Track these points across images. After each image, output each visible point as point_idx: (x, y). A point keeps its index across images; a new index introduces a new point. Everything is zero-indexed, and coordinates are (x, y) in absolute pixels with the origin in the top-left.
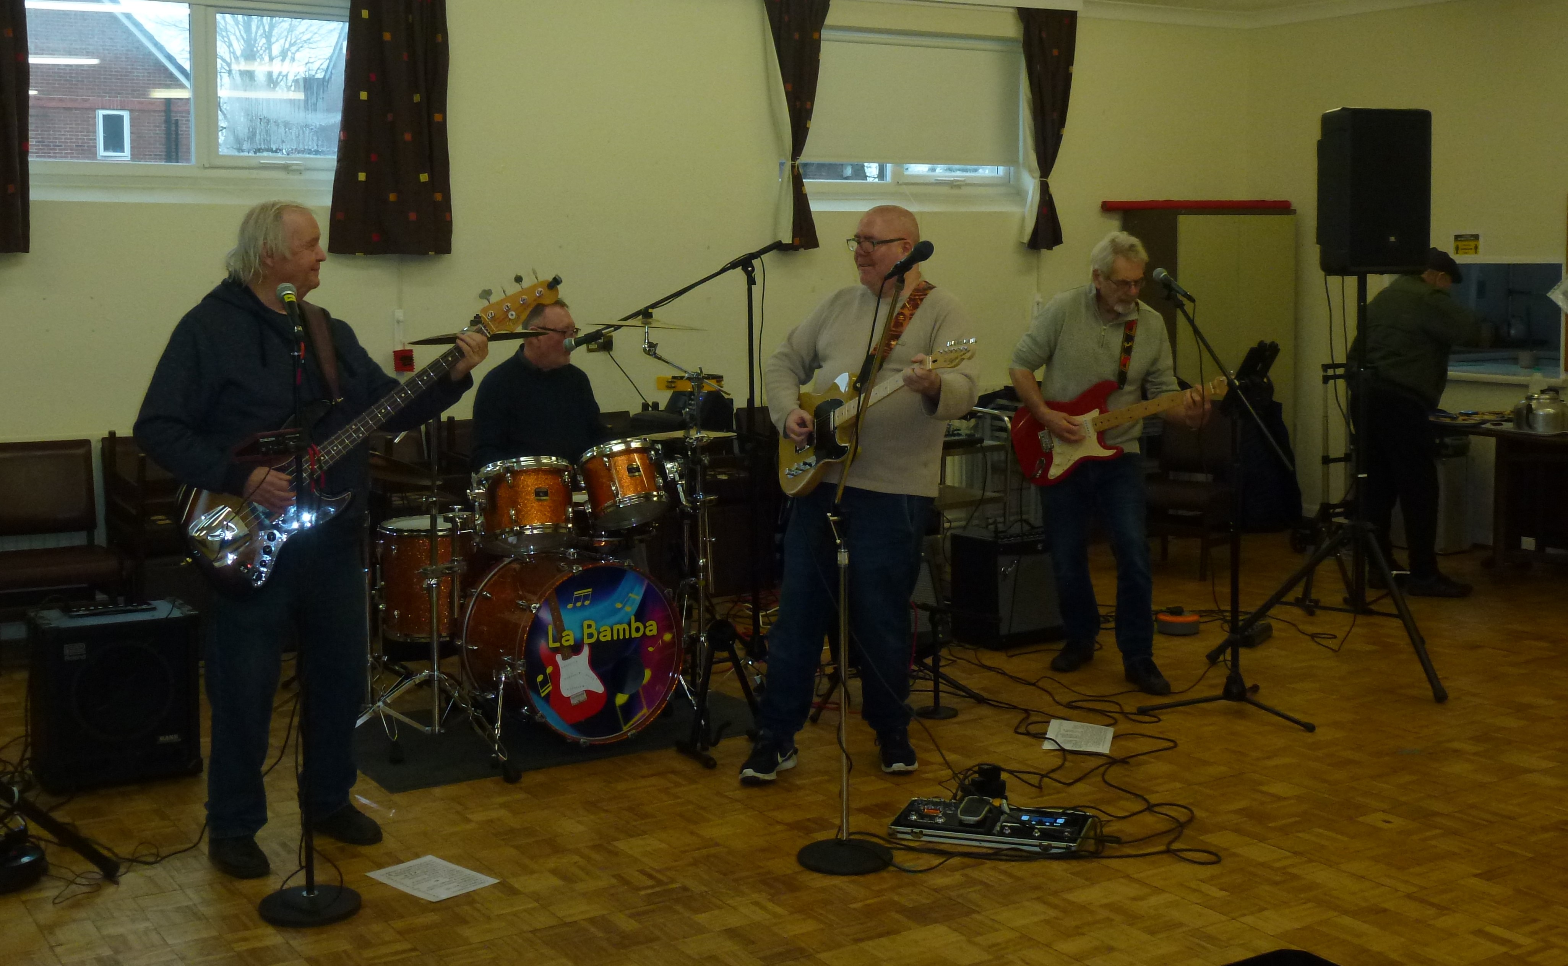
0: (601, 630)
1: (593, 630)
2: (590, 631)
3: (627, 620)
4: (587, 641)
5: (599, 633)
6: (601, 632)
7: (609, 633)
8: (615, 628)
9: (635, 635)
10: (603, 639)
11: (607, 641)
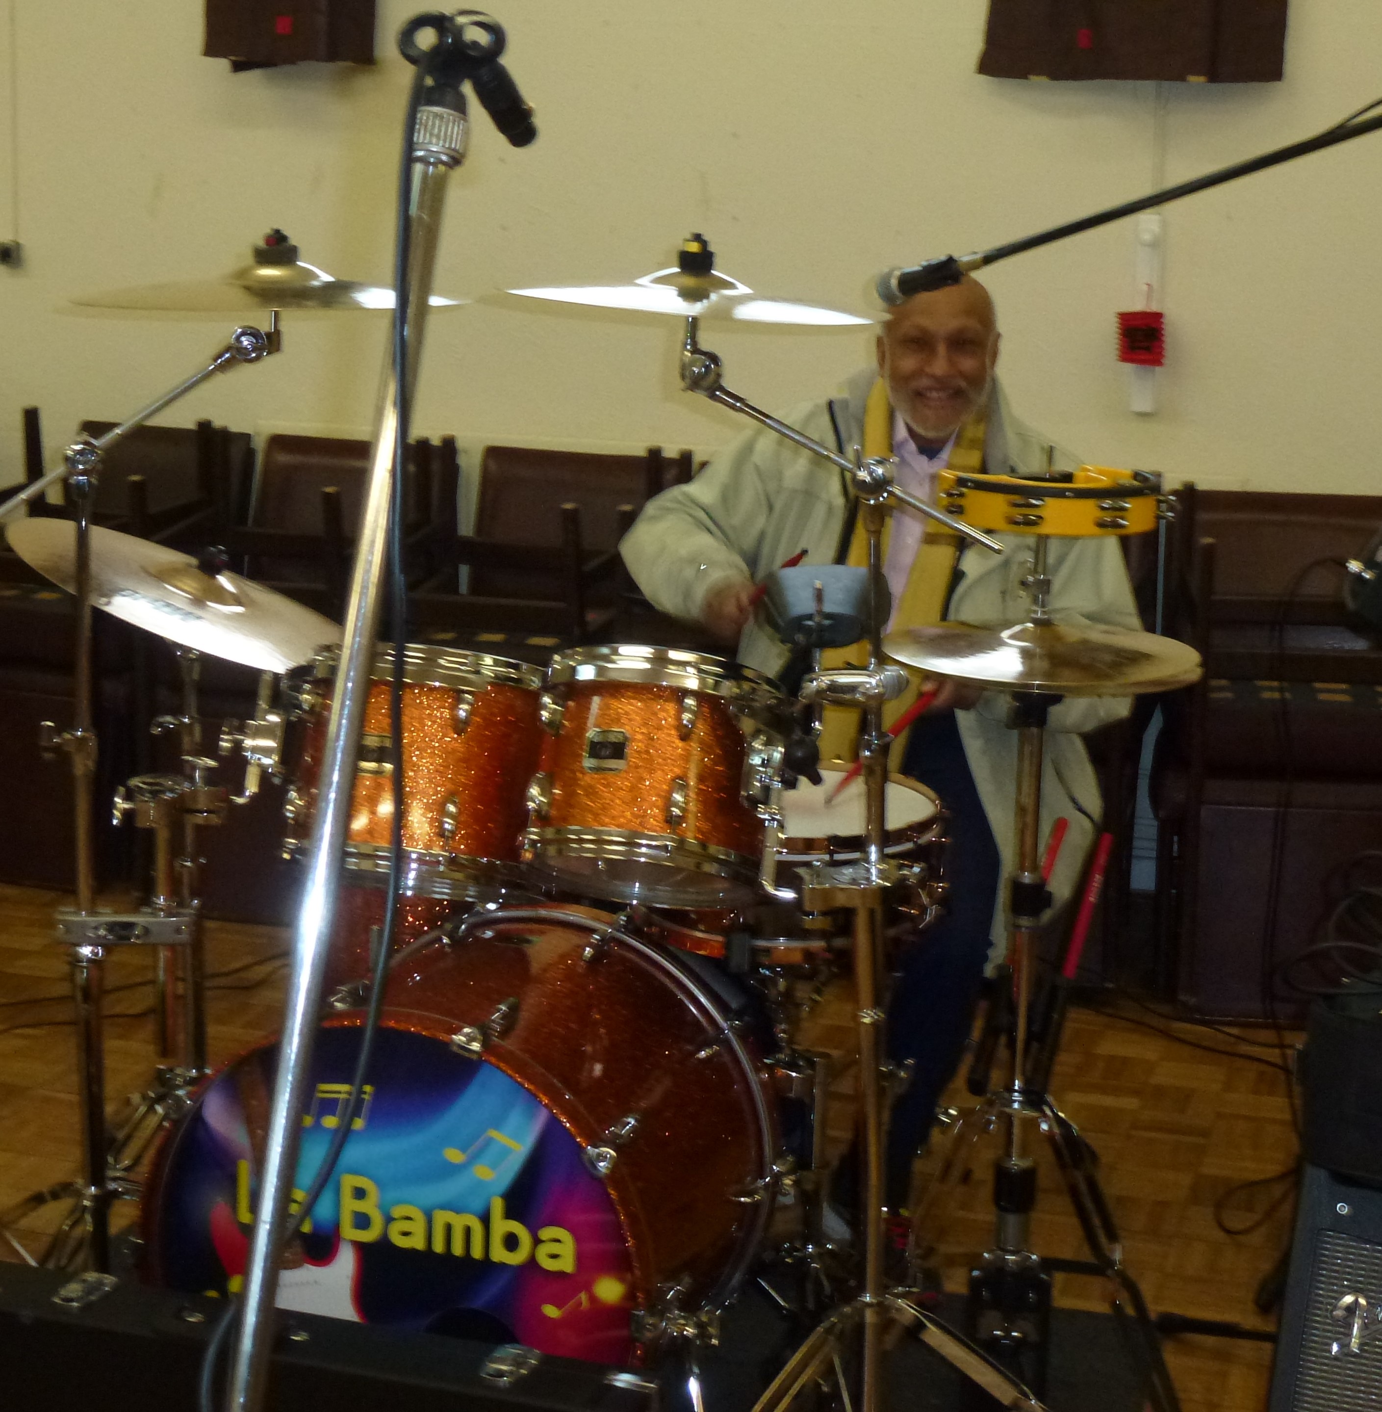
0: (397, 1212)
1: (367, 1206)
2: (361, 1206)
3: (478, 1205)
4: (349, 1232)
5: (389, 1220)
6: (393, 1219)
7: (418, 1228)
8: (441, 1218)
9: (499, 1254)
10: (401, 1242)
11: (413, 1252)
